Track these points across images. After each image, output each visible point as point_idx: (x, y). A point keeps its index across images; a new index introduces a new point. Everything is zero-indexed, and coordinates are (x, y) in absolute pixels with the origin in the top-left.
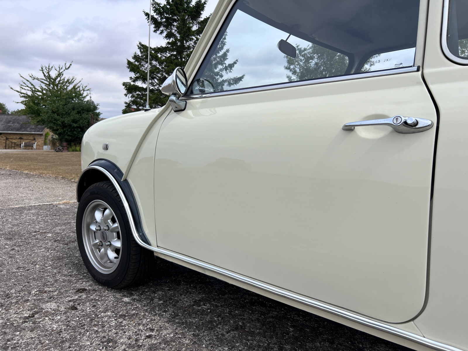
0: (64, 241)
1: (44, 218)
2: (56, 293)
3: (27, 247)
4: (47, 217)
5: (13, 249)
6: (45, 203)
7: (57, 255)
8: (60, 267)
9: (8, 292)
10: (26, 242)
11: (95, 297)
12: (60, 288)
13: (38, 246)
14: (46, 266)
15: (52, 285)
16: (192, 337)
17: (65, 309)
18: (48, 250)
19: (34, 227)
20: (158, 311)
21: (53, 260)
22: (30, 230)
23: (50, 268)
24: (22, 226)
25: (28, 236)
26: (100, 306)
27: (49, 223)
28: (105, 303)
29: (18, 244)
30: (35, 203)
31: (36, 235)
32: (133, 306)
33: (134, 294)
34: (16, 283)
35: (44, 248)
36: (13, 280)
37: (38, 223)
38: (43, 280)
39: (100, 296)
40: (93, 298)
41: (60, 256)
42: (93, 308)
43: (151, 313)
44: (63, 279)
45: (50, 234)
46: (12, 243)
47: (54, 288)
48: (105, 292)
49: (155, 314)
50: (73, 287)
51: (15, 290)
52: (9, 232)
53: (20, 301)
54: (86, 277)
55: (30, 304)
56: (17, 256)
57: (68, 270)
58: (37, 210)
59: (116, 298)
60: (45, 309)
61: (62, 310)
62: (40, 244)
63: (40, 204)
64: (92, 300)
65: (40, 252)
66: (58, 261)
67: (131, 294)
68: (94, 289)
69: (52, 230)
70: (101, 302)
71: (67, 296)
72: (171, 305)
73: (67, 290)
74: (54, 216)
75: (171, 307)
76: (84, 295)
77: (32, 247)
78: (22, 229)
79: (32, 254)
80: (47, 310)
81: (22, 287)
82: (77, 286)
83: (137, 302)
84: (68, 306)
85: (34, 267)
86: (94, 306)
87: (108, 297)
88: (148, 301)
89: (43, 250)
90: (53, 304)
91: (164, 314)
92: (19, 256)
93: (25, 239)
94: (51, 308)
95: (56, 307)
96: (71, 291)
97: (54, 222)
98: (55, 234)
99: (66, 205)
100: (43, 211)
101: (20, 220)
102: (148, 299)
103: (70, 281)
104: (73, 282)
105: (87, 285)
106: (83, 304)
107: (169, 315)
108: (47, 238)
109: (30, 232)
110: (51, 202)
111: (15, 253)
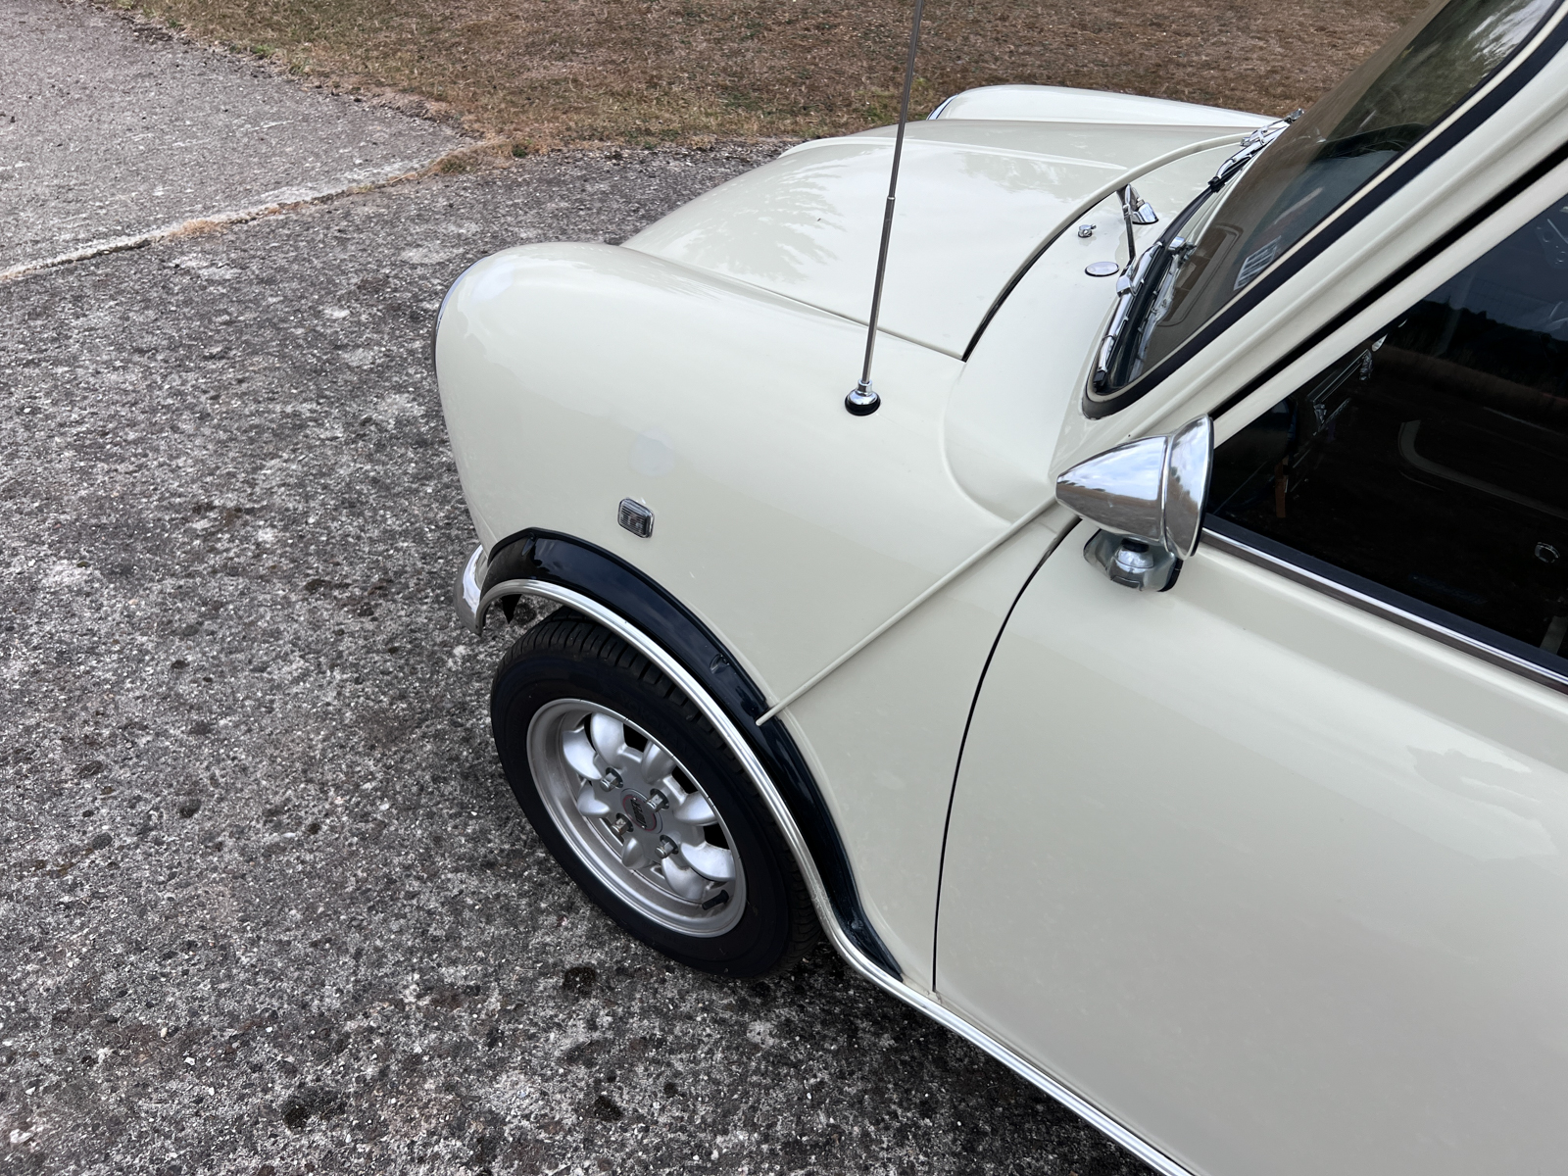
0: (347, 586)
1: (176, 381)
2: (494, 1002)
3: (223, 639)
4: (181, 366)
5: (180, 665)
6: (117, 233)
7: (371, 704)
8: (423, 801)
9: (316, 1002)
10: (205, 604)
11: (646, 1022)
12: (492, 962)
13: (264, 630)
14: (365, 795)
15: (452, 937)
18: (319, 665)
19: (174, 464)
21: (373, 747)
22: (174, 494)
23: (388, 813)
24: (122, 459)
25: (184, 543)
26: (689, 1088)
27: (218, 427)
28: (696, 1061)
29: (177, 617)
30: (77, 240)
31: (213, 534)
32: (801, 1078)
33: (775, 992)
34: (315, 936)
35: (294, 645)
36: (295, 914)
37: (175, 429)
38: (404, 906)
39: (658, 1011)
40: (642, 1033)
41: (384, 711)
42: (672, 1103)
43: (882, 1125)
44: (474, 893)
45: (262, 523)
46: (150, 611)
47: (471, 963)
48: (664, 981)
49: (899, 1130)
50: (537, 955)
51: (334, 984)
52: (96, 516)
53: (393, 1068)
54: (550, 870)
55: (438, 1090)
56: (222, 722)
57: (466, 825)
58: (112, 303)
59: (722, 1022)
60: (510, 1122)
61: (570, 1120)
62: (262, 609)
63: (95, 242)
64: (646, 1047)
65: (296, 681)
66: (395, 753)
67: (762, 991)
68: (617, 962)
69: (257, 489)
70: (681, 1060)
71: (544, 1022)
72: (930, 1062)
73: (526, 978)
74: (211, 365)
75: (933, 1077)
76: (602, 1013)
77: (244, 637)
78: (133, 484)
79: (272, 702)
80: (518, 1128)
81: (352, 963)
82: (547, 944)
83: (806, 1048)
84: (581, 1096)
85: (327, 806)
86: (670, 1089)
87: (690, 1017)
88: (842, 1039)
89: (298, 664)
90: (521, 1084)
91: (930, 1127)
92: (229, 718)
93: (186, 568)
94: (527, 1112)
95: (541, 1103)
96: (542, 984)
97: (232, 415)
98: (285, 529)
99: (207, 246)
100: (141, 312)
101: (85, 398)
102: (833, 1023)
103: (508, 910)
104: (519, 916)
105: (579, 932)
106: (625, 1079)
107: (950, 1136)
108: (271, 563)
109: (178, 512)
110: (140, 232)
111: (201, 692)
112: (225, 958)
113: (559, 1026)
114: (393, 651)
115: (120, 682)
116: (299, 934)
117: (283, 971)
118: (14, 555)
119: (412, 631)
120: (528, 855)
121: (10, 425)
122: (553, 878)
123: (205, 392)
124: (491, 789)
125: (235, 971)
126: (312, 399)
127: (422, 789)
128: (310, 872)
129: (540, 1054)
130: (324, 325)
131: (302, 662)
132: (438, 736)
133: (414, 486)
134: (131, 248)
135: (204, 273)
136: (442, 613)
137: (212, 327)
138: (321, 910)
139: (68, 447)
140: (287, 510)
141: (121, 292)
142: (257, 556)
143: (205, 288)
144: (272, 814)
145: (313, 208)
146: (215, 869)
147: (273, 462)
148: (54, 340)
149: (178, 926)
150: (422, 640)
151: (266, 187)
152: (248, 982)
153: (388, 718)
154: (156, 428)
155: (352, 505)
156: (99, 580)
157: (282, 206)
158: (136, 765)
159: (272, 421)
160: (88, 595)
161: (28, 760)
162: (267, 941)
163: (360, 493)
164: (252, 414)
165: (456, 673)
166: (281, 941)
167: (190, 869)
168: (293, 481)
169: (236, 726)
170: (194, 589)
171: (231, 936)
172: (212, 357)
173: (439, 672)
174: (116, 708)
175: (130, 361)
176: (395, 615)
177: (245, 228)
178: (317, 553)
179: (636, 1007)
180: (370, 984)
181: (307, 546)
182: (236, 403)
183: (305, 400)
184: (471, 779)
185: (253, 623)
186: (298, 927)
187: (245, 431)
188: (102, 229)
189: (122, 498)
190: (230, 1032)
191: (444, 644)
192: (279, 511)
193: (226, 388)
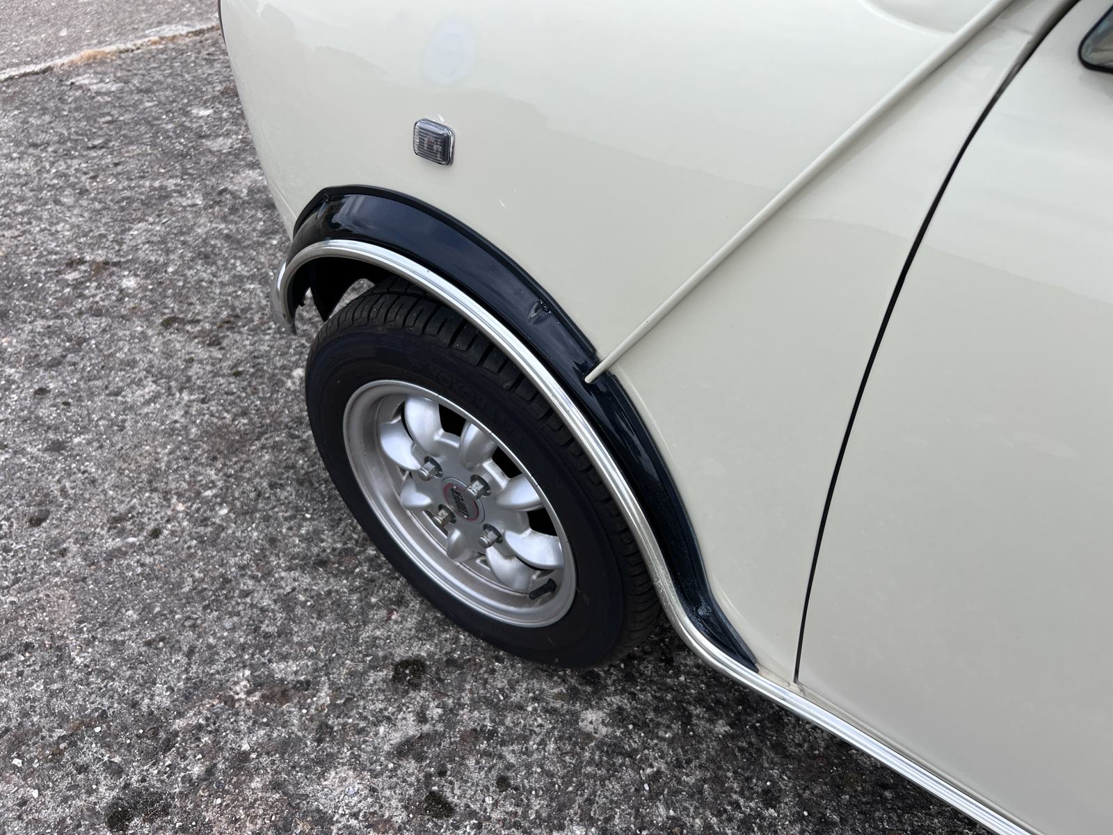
0: (198, 321)
1: (62, 166)
2: (324, 697)
3: (83, 369)
4: (67, 155)
5: (42, 392)
6: (27, 63)
7: (215, 420)
8: (260, 506)
9: (147, 701)
10: (70, 340)
11: (476, 714)
12: (322, 656)
13: (122, 361)
14: (206, 502)
15: (284, 633)
17: (406, 807)
18: (170, 388)
19: (53, 229)
20: (742, 794)
21: (215, 459)
22: (50, 253)
23: (226, 518)
24: (10, 227)
25: (56, 291)
26: (522, 781)
27: (94, 199)
28: (527, 753)
29: (44, 352)
31: (82, 283)
32: (637, 767)
33: (605, 680)
34: (150, 635)
35: (148, 372)
36: (131, 614)
37: (57, 202)
38: (238, 604)
39: (489, 703)
40: (472, 725)
41: (227, 426)
42: (505, 797)
43: (724, 816)
44: (306, 590)
45: (126, 273)
46: (19, 347)
47: (302, 658)
48: (493, 671)
49: (743, 822)
50: (367, 649)
51: (165, 683)
53: (220, 766)
54: (380, 567)
55: (265, 788)
56: (76, 440)
57: (300, 526)
58: (16, 112)
59: (553, 711)
60: (338, 821)
61: (400, 817)
62: (121, 343)
63: (8, 69)
64: (477, 739)
65: (147, 403)
66: (235, 463)
67: (592, 679)
68: (446, 654)
69: (125, 247)
70: (513, 751)
71: (373, 715)
72: (768, 748)
73: (356, 672)
74: (93, 154)
75: (773, 763)
76: (432, 705)
77: (103, 367)
78: (17, 246)
79: (124, 421)
80: (347, 827)
81: (184, 661)
82: (377, 638)
83: (640, 736)
84: (411, 792)
85: (169, 512)
86: (503, 783)
87: (520, 707)
88: (677, 727)
89: (150, 388)
90: (350, 781)
91: (775, 818)
92: (82, 437)
93: (55, 311)
94: (355, 810)
95: (370, 800)
96: (372, 677)
97: (108, 190)
98: (147, 277)
99: (99, 69)
100: (39, 117)
102: (666, 710)
103: (339, 606)
104: (350, 611)
105: (408, 625)
106: (457, 773)
107: (798, 828)
108: (132, 305)
109: (53, 266)
110: (45, 61)
111: (59, 415)
112: (60, 658)
113: (388, 719)
114: (237, 374)
116: (134, 633)
117: (115, 671)
119: (255, 357)
120: (359, 553)
122: (384, 574)
123: (85, 173)
124: (325, 493)
125: (68, 671)
126: (177, 176)
127: (259, 495)
128: (149, 574)
129: (370, 749)
130: (191, 121)
131: (154, 386)
132: (276, 447)
133: (262, 239)
134: (37, 73)
135: (94, 88)
136: (283, 342)
137: (97, 125)
138: (157, 609)
140: (150, 262)
141: (25, 104)
142: (120, 300)
143: (94, 97)
144: (116, 523)
145: (187, 40)
146: (58, 574)
147: (140, 225)
149: (18, 628)
150: (264, 364)
151: (150, 26)
152: (80, 681)
153: (230, 432)
154: (41, 202)
155: (207, 257)
157: (162, 38)
159: (142, 193)
162: (102, 641)
163: (214, 247)
164: (124, 189)
165: (295, 391)
166: (115, 641)
167: (34, 573)
168: (155, 239)
169: (89, 443)
170: (61, 328)
171: (67, 638)
172: (94, 147)
173: (278, 391)
175: (26, 153)
176: (240, 344)
177: (131, 55)
178: (174, 295)
179: (466, 698)
180: (201, 681)
181: (165, 290)
182: (111, 181)
183: (171, 177)
184: (307, 484)
185: (112, 355)
186: (133, 627)
187: (118, 202)
188: (15, 61)
189: (5, 257)
190: (59, 732)
191: (284, 367)
192: (143, 263)
193: (104, 170)
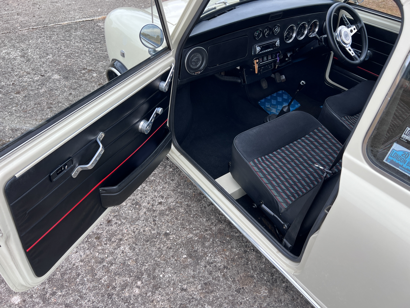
1: (89, 46)
3: (80, 91)
4: (91, 43)
5: (71, 94)
6: (88, 17)
10: (79, 85)
13: (88, 90)
16: (186, 206)
19: (83, 61)
22: (80, 66)
24: (73, 59)
25: (79, 74)
27: (93, 55)
29: (73, 86)
30: (79, 18)
31: (85, 73)
37: (85, 54)
43: (163, 181)
45: (95, 73)
46: (69, 84)
52: (65, 68)
58: (82, 31)
62: (89, 87)
63: (83, 19)
69: (96, 67)
75: (176, 176)
78: (74, 63)
91: (172, 183)
93: (78, 78)
97: (97, 53)
98: (99, 74)
100: (87, 33)
101: (71, 47)
108: (94, 80)
109: (80, 69)
110: (93, 17)
111: (73, 99)
115: (60, 95)
118: (48, 73)
121: (55, 51)
123: (93, 49)
134: (90, 21)
137: (100, 37)
139: (65, 55)
140: (100, 71)
141: (84, 29)
142: (91, 78)
143: (101, 29)
147: (101, 62)
148: (69, 36)
154: (82, 54)
156: (62, 79)
158: (58, 108)
159: (104, 55)
160: (59, 81)
161: (40, 105)
168: (103, 66)
170: (78, 82)
172: (97, 42)
174: (57, 99)
175: (81, 42)
178: (103, 79)
181: (101, 78)
182: (98, 51)
185: (86, 89)
187: (98, 57)
188: (85, 16)
189: (71, 66)
192: (99, 71)
193: (98, 48)
